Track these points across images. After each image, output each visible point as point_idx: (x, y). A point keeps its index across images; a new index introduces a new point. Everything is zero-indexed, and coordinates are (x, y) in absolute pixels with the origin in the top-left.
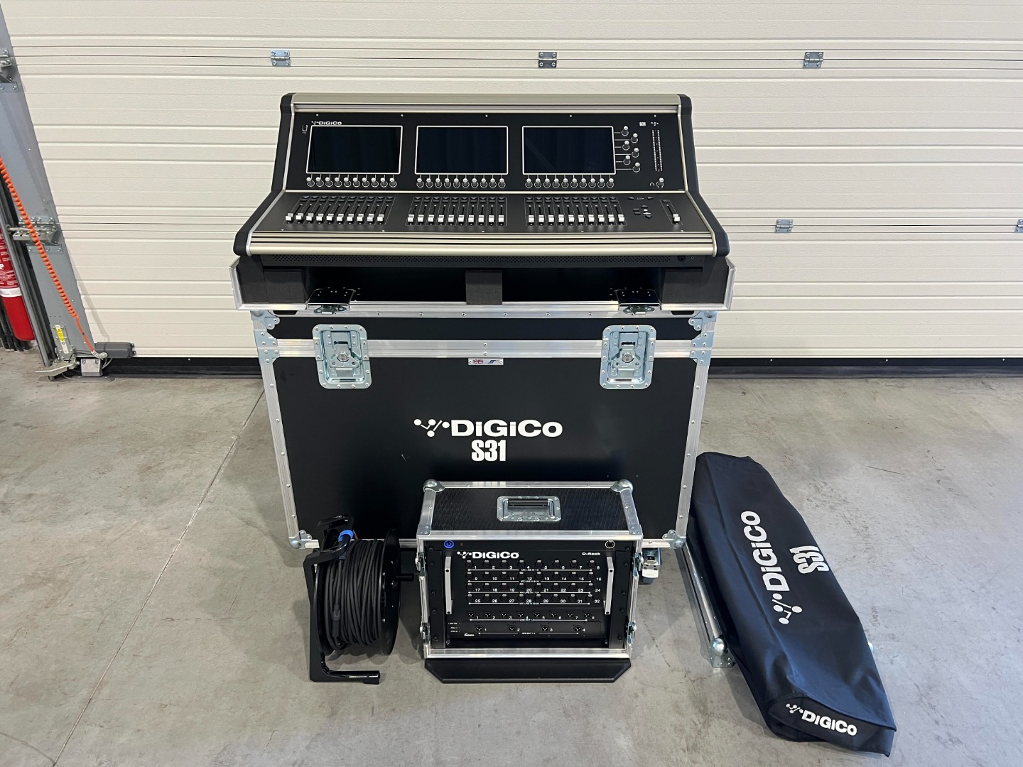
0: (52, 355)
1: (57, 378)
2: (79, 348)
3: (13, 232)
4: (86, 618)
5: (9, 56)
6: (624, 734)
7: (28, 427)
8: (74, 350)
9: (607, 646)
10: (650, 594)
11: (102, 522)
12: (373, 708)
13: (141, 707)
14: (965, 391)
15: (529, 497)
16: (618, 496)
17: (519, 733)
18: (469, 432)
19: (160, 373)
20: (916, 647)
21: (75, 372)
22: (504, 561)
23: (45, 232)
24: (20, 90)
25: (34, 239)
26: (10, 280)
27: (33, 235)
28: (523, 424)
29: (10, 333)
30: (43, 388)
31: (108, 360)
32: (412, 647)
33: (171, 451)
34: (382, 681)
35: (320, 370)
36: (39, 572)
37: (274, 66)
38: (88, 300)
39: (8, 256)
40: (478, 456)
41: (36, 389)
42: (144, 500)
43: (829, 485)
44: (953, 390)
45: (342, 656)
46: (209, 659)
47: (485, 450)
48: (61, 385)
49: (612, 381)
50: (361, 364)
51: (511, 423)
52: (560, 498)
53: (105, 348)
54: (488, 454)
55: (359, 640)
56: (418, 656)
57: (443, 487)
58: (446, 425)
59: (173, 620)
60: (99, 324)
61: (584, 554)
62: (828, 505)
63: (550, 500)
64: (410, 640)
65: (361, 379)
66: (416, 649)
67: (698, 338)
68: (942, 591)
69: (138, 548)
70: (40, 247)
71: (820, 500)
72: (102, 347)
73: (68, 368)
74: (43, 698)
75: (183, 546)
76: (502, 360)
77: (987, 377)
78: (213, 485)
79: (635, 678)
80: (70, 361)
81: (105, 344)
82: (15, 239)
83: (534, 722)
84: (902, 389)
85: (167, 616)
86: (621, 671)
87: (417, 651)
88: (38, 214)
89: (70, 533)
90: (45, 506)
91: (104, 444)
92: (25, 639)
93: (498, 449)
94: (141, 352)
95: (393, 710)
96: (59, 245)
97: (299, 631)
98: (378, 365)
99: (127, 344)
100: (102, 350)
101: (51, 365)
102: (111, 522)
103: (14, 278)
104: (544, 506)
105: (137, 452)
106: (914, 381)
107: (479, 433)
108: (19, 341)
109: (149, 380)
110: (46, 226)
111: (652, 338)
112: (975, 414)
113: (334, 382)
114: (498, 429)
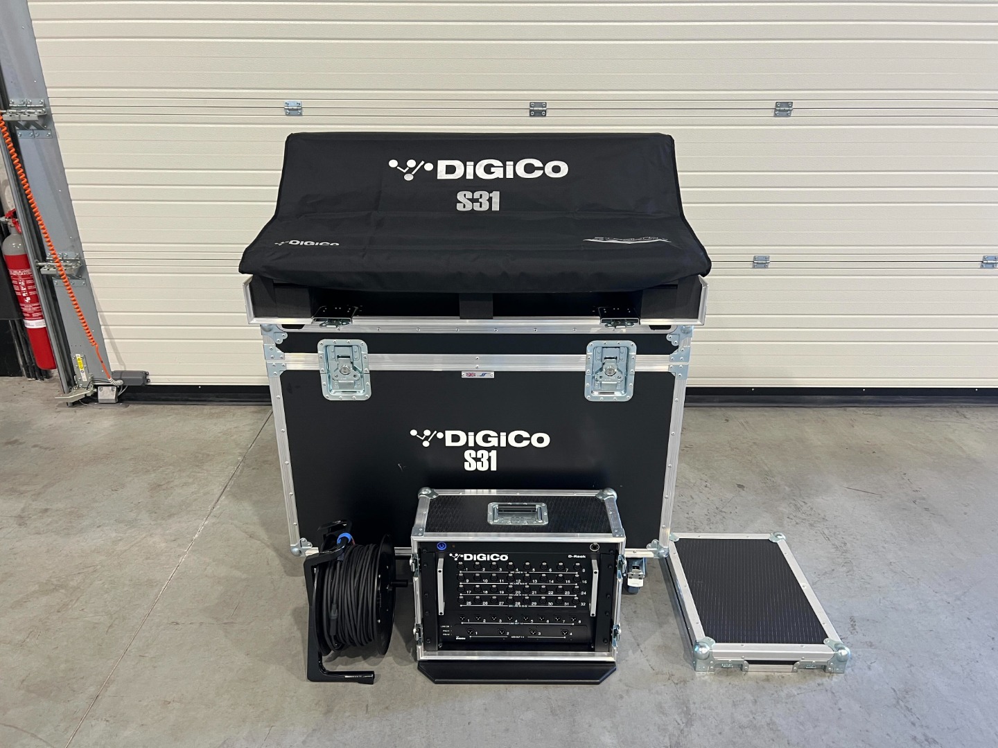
0: (71, 382)
1: (75, 404)
2: (96, 377)
3: (41, 267)
4: (96, 621)
5: (45, 106)
6: (609, 732)
7: (46, 449)
8: (92, 378)
9: (593, 650)
10: (636, 604)
11: (114, 535)
12: (367, 706)
13: (145, 704)
14: (942, 420)
15: (518, 504)
16: (602, 504)
17: (507, 730)
18: (461, 443)
19: (172, 400)
20: (893, 654)
21: (91, 399)
22: (494, 563)
23: (71, 266)
24: (54, 136)
25: (61, 273)
26: (35, 312)
27: (60, 268)
28: (513, 435)
29: (32, 363)
30: (61, 414)
31: (124, 387)
32: (406, 650)
33: (180, 470)
34: (377, 681)
35: (323, 383)
36: (52, 580)
37: (287, 115)
38: (108, 331)
39: (35, 290)
40: (470, 466)
41: (55, 415)
42: (153, 515)
43: (809, 504)
44: (929, 418)
45: (338, 658)
46: (212, 659)
47: (477, 460)
48: (77, 411)
49: (596, 394)
50: (362, 377)
51: (501, 434)
52: (547, 504)
53: (121, 376)
54: (479, 464)
55: (356, 641)
56: (412, 659)
57: (437, 494)
58: (440, 435)
59: (177, 624)
60: (117, 353)
61: (570, 556)
62: (807, 522)
63: (537, 506)
64: (404, 644)
65: (362, 391)
66: (410, 652)
67: (675, 353)
68: (918, 602)
69: (147, 559)
70: (64, 280)
71: (800, 518)
72: (118, 375)
73: (86, 395)
74: (52, 694)
75: (189, 557)
76: (493, 373)
77: (961, 407)
78: (219, 502)
79: (620, 680)
80: (87, 388)
81: (122, 372)
82: (42, 273)
83: (522, 720)
84: (879, 417)
85: (173, 620)
86: (608, 674)
87: (410, 654)
88: (64, 250)
89: (83, 544)
90: (60, 520)
91: (117, 464)
92: (37, 641)
93: (489, 459)
94: (155, 380)
95: (387, 708)
96: (83, 279)
97: (298, 634)
98: (378, 378)
99: (142, 372)
100: (119, 377)
101: (70, 392)
102: (122, 535)
103: (40, 310)
104: (532, 512)
105: (148, 471)
106: (891, 410)
107: (471, 444)
108: (40, 370)
109: (162, 406)
110: (71, 261)
111: (633, 353)
112: (950, 440)
113: (336, 394)
114: (489, 439)
